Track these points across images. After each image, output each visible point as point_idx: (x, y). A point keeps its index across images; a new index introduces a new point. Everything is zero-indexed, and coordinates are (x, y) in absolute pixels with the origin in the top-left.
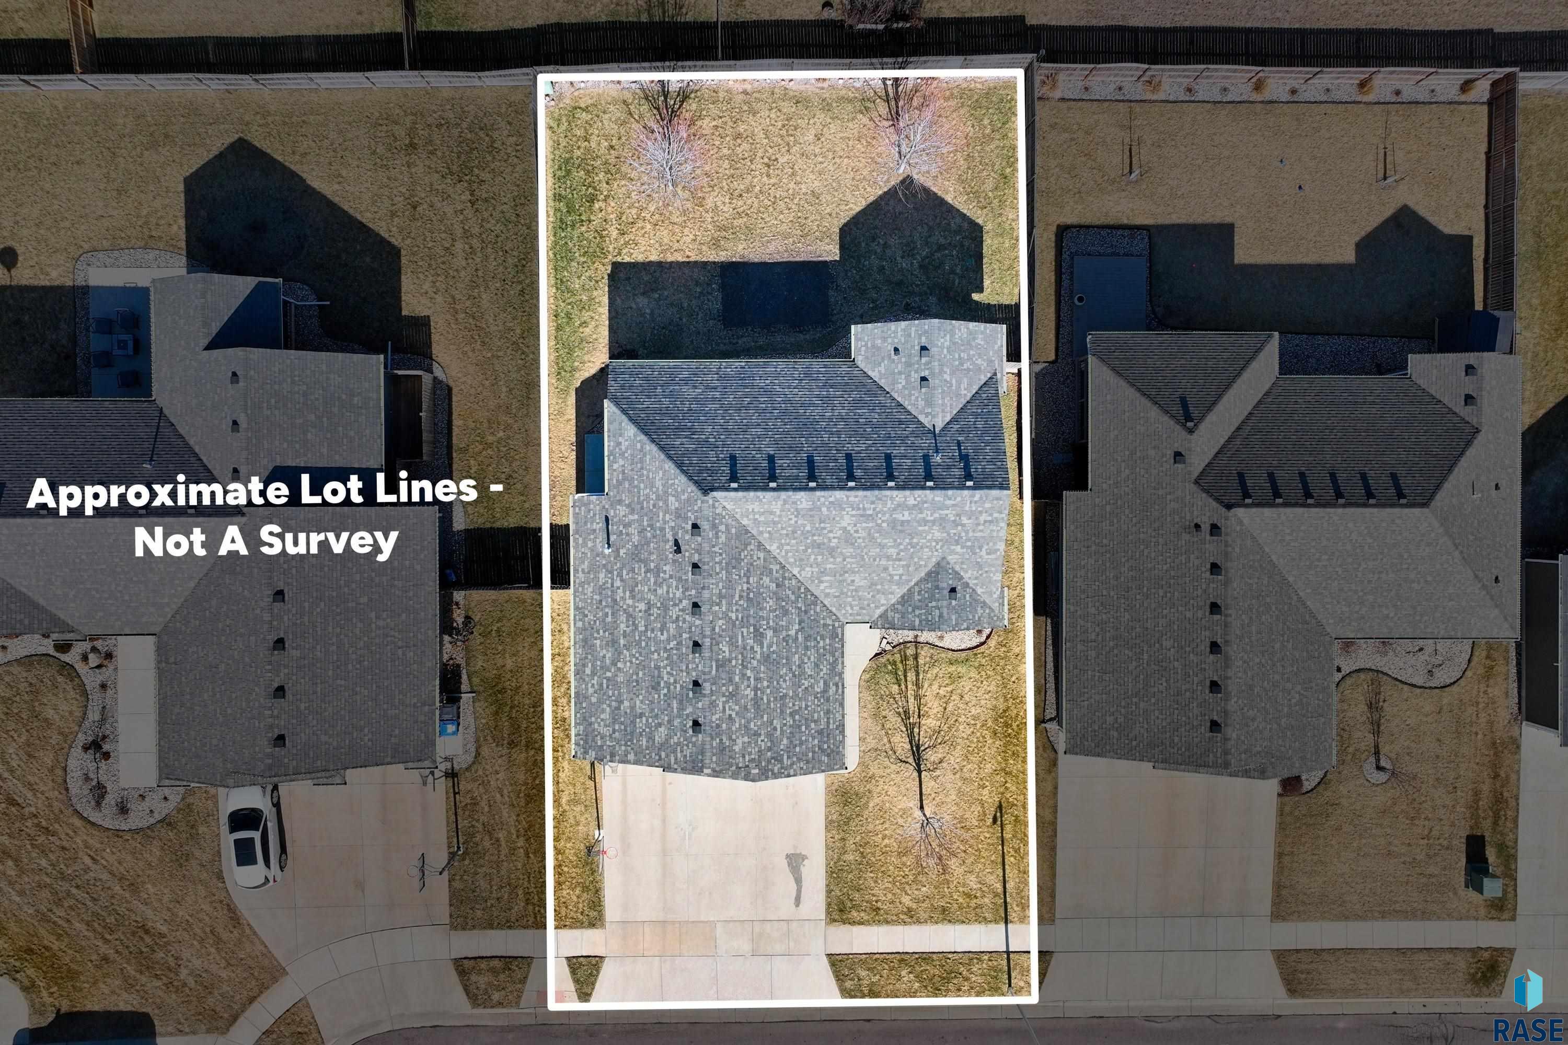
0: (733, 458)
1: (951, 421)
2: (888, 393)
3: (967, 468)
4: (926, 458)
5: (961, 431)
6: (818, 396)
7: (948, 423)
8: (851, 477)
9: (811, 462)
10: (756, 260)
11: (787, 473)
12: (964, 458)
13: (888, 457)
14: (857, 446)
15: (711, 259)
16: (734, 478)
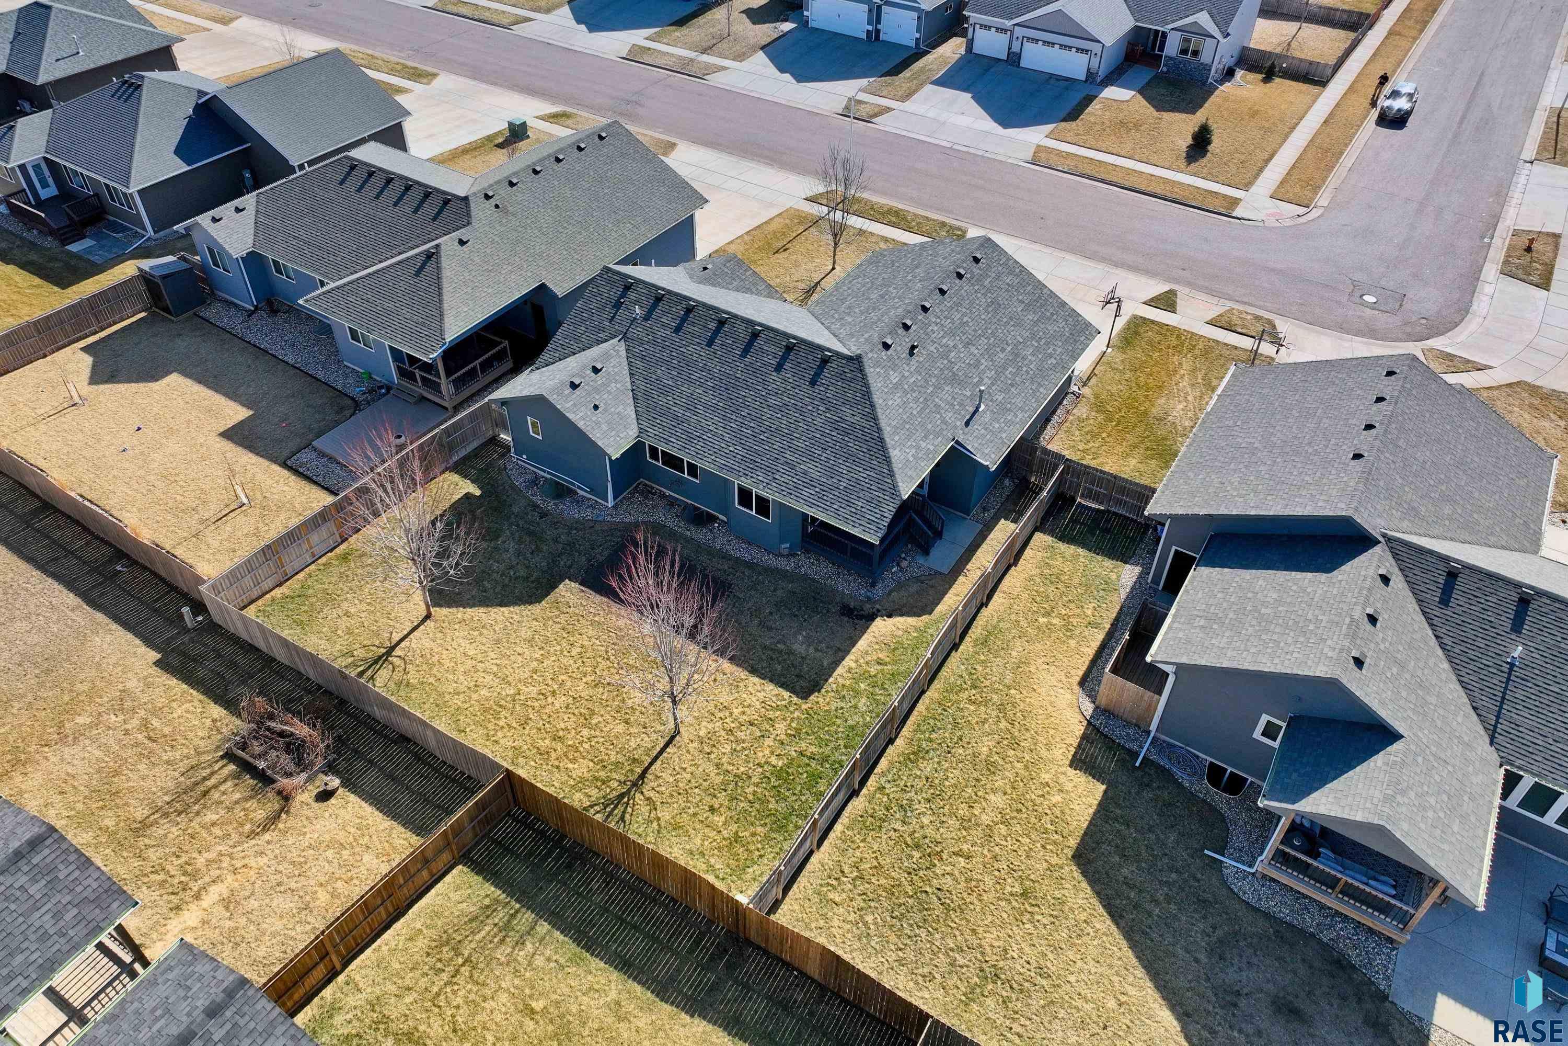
0: (813, 383)
1: (602, 343)
2: (633, 390)
3: (622, 297)
4: (646, 318)
5: (602, 330)
7: (606, 341)
8: (722, 323)
11: (773, 349)
12: (617, 305)
16: (825, 361)
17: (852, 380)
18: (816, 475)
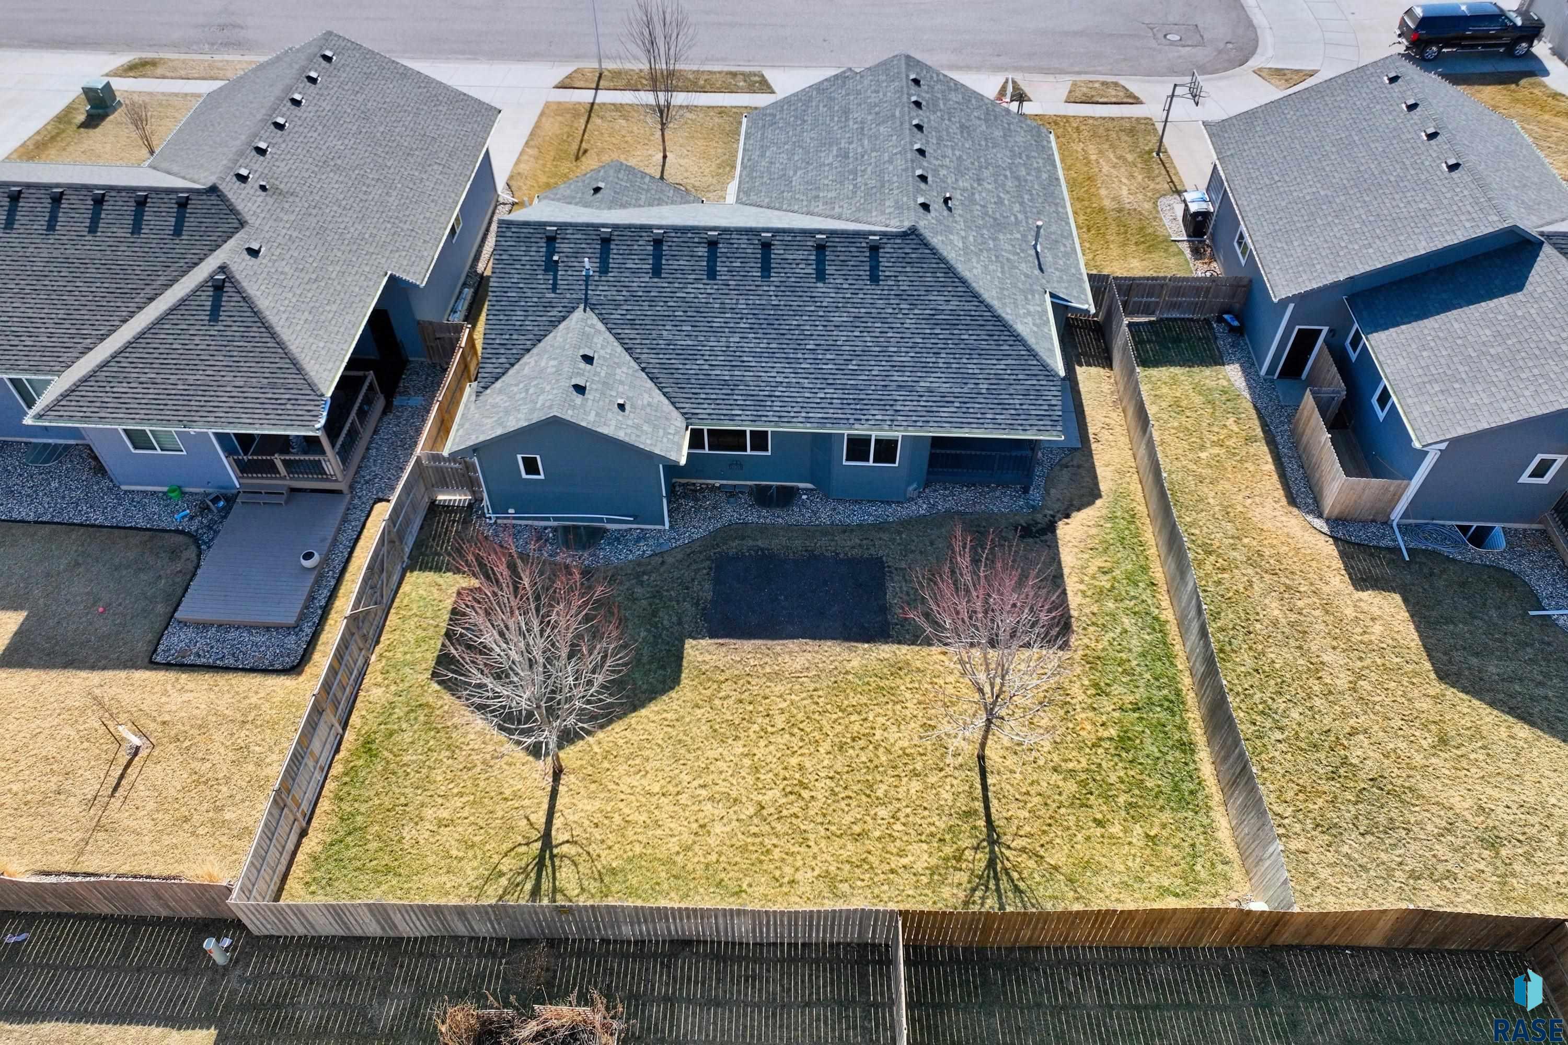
0: (874, 278)
1: (560, 322)
2: (643, 369)
3: (551, 252)
4: (604, 269)
5: (551, 305)
6: (748, 368)
7: (564, 318)
8: (712, 244)
9: (766, 269)
11: (800, 255)
12: (551, 267)
13: (657, 271)
14: (699, 290)
16: (874, 249)
17: (921, 261)
18: (945, 388)
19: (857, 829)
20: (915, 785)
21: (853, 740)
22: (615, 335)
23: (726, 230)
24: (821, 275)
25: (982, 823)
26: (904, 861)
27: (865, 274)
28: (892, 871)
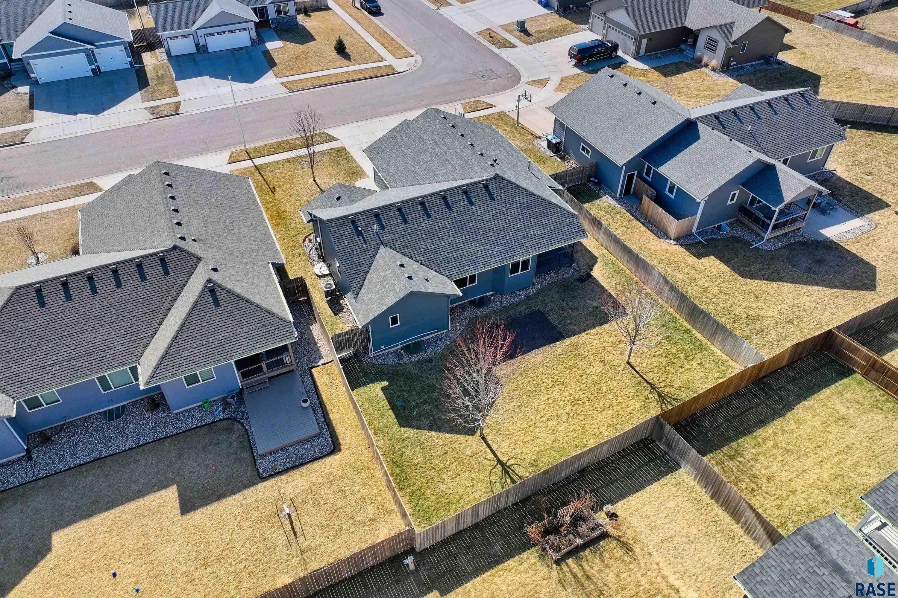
0: (492, 198)
1: (375, 256)
2: (421, 264)
3: (356, 228)
4: (383, 228)
5: (367, 250)
6: (462, 249)
7: (376, 253)
9: (449, 207)
10: (545, 347)
11: (459, 198)
12: (359, 233)
13: (405, 221)
14: (427, 224)
15: (573, 338)
18: (539, 232)
19: (607, 405)
20: (614, 382)
21: (580, 376)
22: (401, 253)
23: (425, 196)
24: (472, 204)
25: (646, 384)
26: (632, 408)
27: (488, 198)
28: (630, 413)
